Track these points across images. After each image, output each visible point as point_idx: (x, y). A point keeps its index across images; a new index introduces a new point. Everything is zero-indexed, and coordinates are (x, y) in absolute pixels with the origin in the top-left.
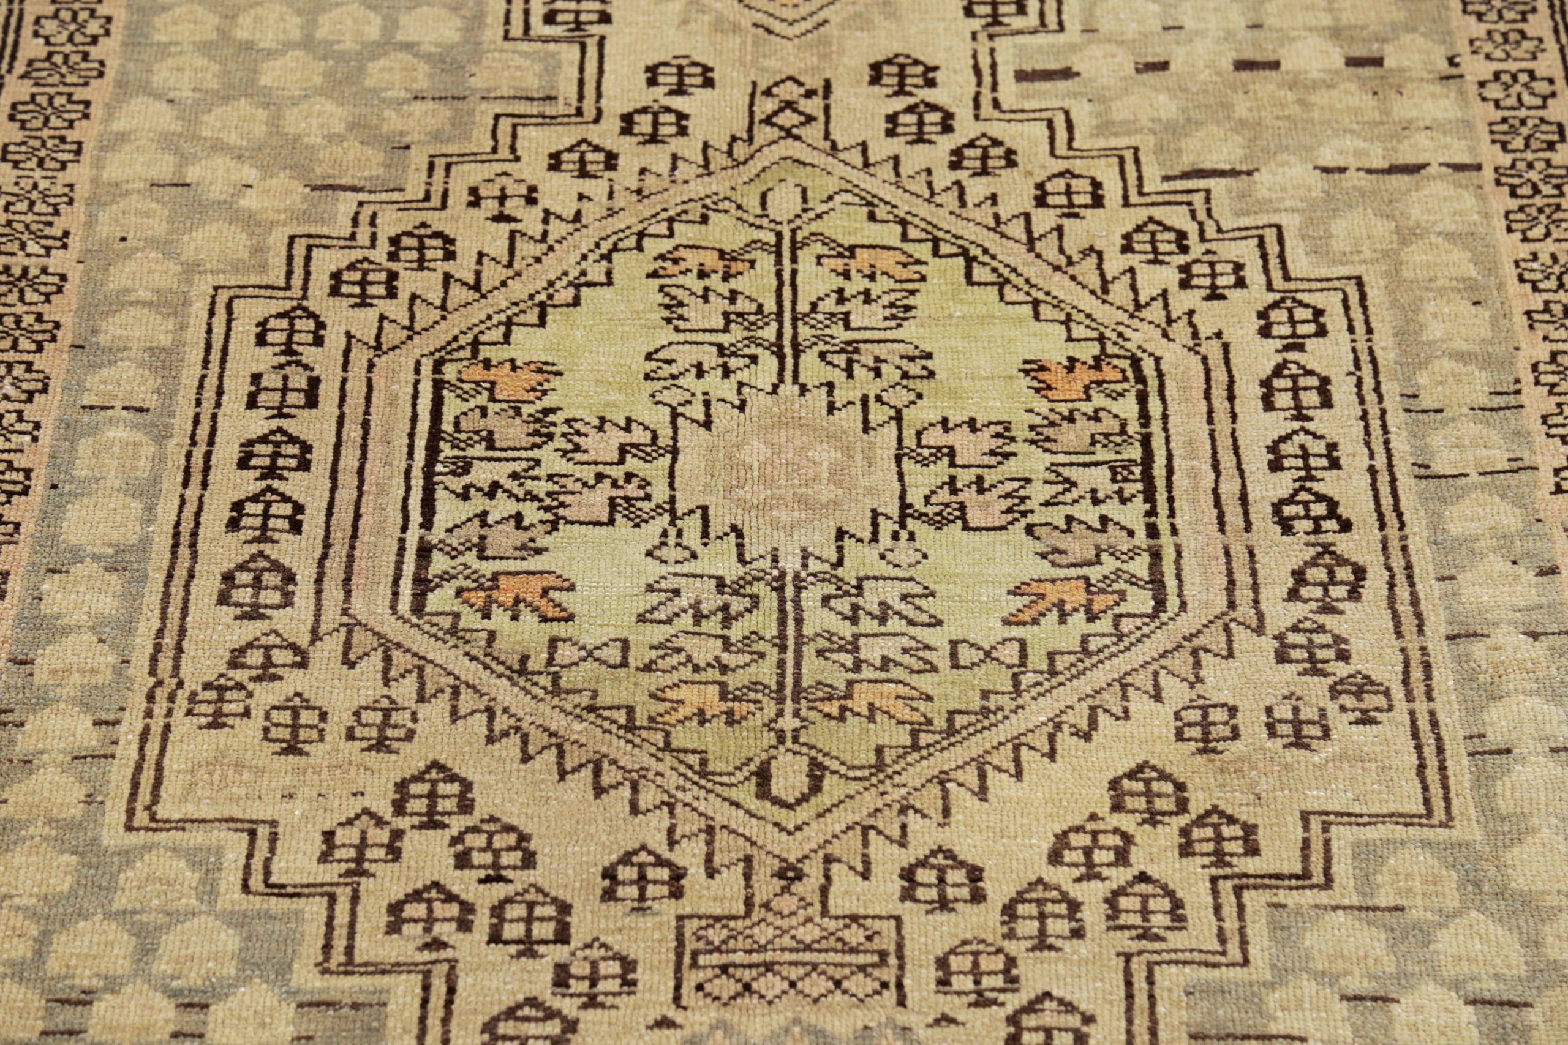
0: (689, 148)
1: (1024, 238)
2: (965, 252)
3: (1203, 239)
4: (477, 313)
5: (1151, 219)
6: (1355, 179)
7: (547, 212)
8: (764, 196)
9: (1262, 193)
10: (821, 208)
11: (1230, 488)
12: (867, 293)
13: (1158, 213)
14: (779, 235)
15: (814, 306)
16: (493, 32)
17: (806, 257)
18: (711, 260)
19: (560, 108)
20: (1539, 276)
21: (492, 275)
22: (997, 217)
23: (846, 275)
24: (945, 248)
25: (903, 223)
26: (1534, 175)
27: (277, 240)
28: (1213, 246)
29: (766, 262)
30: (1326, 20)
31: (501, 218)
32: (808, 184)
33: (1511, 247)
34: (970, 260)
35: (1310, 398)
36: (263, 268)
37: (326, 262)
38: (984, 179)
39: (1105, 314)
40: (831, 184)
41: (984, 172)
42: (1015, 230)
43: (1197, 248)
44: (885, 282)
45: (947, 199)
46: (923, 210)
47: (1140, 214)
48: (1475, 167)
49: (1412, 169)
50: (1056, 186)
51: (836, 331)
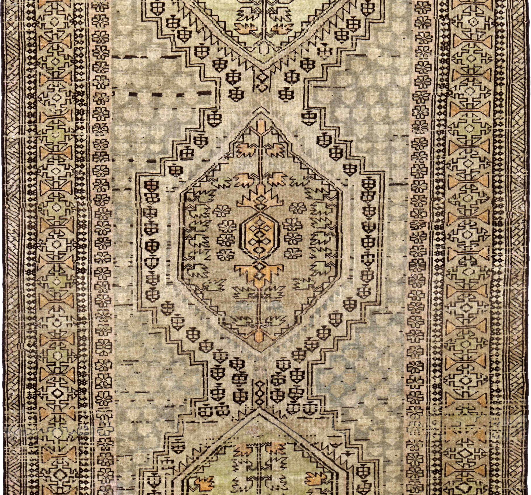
0: (285, 69)
1: (213, 37)
2: (226, 32)
3: (174, 35)
4: (330, 14)
5: (185, 42)
6: (139, 54)
7: (315, 46)
8: (268, 52)
9: (160, 50)
10: (256, 46)
12: (247, 20)
13: (183, 45)
14: (265, 38)
15: (258, 16)
16: (328, 110)
17: (260, 30)
18: (281, 31)
19: (313, 83)
20: (105, 20)
21: (326, 27)
22: (218, 44)
23: (252, 25)
24: (229, 33)
25: (238, 42)
26: (101, 53)
27: (372, 39)
28: (172, 33)
29: (268, 30)
30: (140, 110)
31: (325, 44)
32: (259, 54)
33: (108, 29)
34: (224, 29)
36: (375, 29)
37: (361, 32)
38: (220, 57)
39: (196, 11)
40: (254, 54)
41: (220, 59)
42: (214, 39)
43: (175, 32)
44: (243, 23)
45: (229, 51)
46: (234, 47)
47: (187, 44)
48: (113, 57)
49: (127, 57)
50: (205, 54)
51: (254, 7)
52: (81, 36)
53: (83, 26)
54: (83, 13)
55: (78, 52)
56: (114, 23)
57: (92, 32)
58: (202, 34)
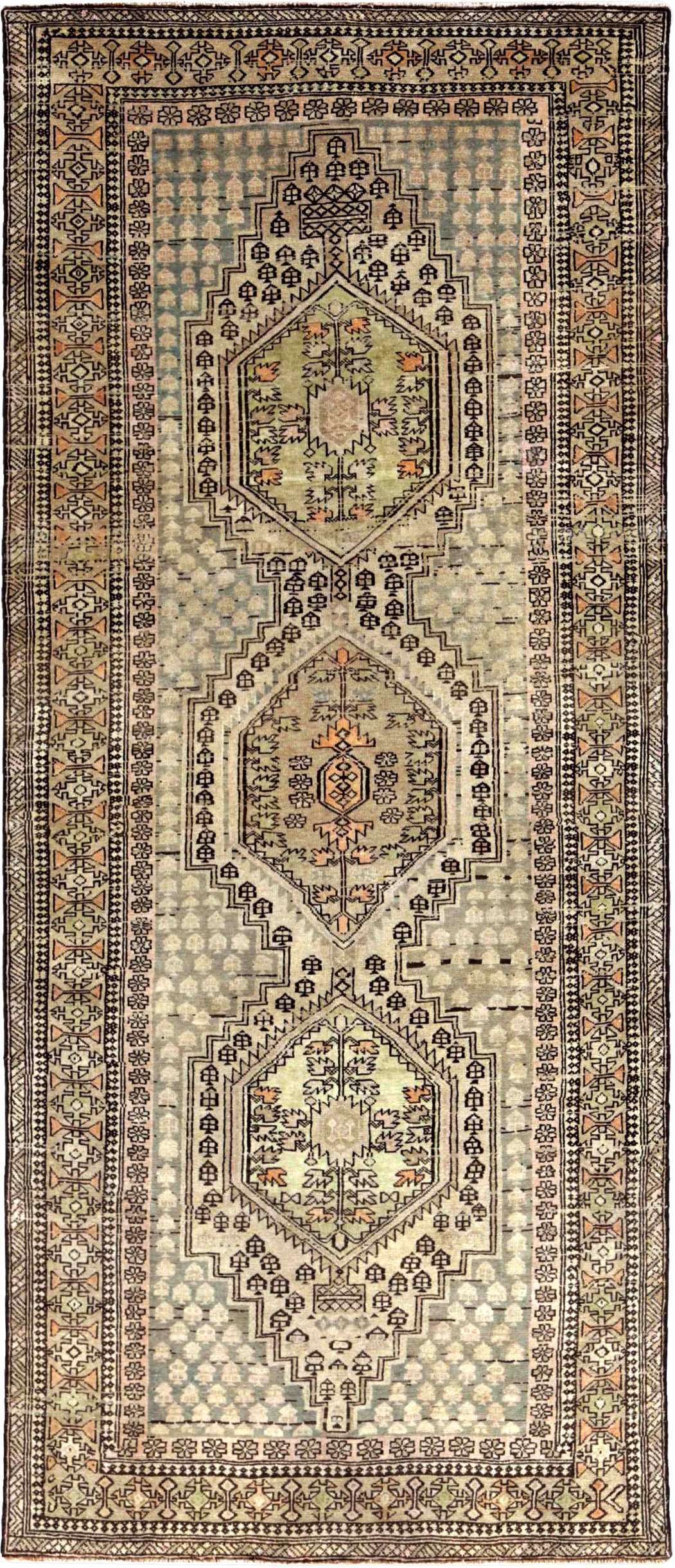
0: (314, 998)
1: (406, 1037)
2: (389, 1043)
3: (455, 1038)
4: (258, 1068)
5: (441, 1029)
6: (498, 1012)
7: (276, 1027)
8: (335, 1019)
9: (472, 1018)
10: (351, 1027)
11: (454, 1136)
12: (362, 1059)
13: (444, 1025)
14: (339, 1036)
15: (348, 1064)
16: (259, 946)
17: (347, 1045)
18: (320, 1046)
19: (278, 980)
20: (542, 1054)
21: (262, 1051)
22: (399, 1027)
23: (357, 1052)
24: (385, 1041)
25: (373, 1030)
26: (546, 1012)
27: (203, 1037)
28: (457, 1040)
29: (336, 1047)
30: (496, 941)
31: (263, 1029)
32: (347, 1016)
33: (537, 1042)
34: (391, 1046)
35: (478, 1102)
36: (200, 1050)
37: (218, 1046)
38: (396, 1012)
39: (427, 1068)
40: (354, 1016)
41: (396, 1008)
42: (404, 1033)
43: (453, 1041)
44: (368, 1055)
45: (386, 1020)
46: (379, 1025)
47: (438, 1026)
48: (530, 1008)
49: (513, 1008)
50: (416, 1015)
51: (354, 1075)
52: (571, 1033)
53: (568, 1046)
54: (569, 1061)
55: (574, 1013)
56: (529, 1050)
57: (557, 1039)
58: (419, 1040)
